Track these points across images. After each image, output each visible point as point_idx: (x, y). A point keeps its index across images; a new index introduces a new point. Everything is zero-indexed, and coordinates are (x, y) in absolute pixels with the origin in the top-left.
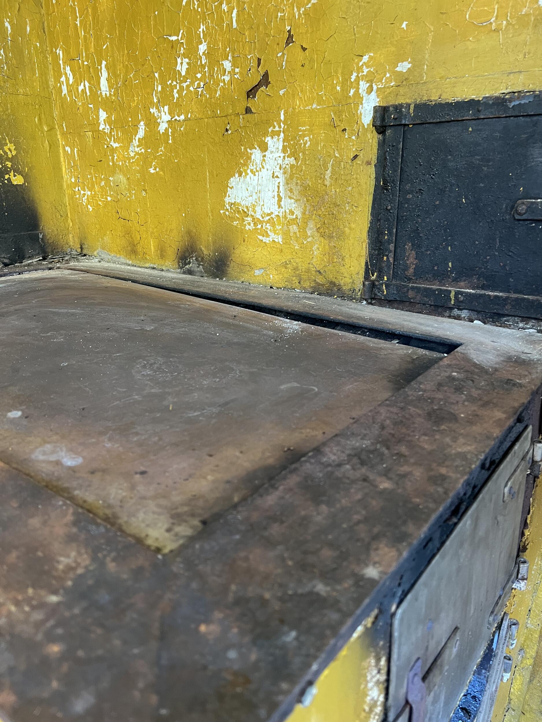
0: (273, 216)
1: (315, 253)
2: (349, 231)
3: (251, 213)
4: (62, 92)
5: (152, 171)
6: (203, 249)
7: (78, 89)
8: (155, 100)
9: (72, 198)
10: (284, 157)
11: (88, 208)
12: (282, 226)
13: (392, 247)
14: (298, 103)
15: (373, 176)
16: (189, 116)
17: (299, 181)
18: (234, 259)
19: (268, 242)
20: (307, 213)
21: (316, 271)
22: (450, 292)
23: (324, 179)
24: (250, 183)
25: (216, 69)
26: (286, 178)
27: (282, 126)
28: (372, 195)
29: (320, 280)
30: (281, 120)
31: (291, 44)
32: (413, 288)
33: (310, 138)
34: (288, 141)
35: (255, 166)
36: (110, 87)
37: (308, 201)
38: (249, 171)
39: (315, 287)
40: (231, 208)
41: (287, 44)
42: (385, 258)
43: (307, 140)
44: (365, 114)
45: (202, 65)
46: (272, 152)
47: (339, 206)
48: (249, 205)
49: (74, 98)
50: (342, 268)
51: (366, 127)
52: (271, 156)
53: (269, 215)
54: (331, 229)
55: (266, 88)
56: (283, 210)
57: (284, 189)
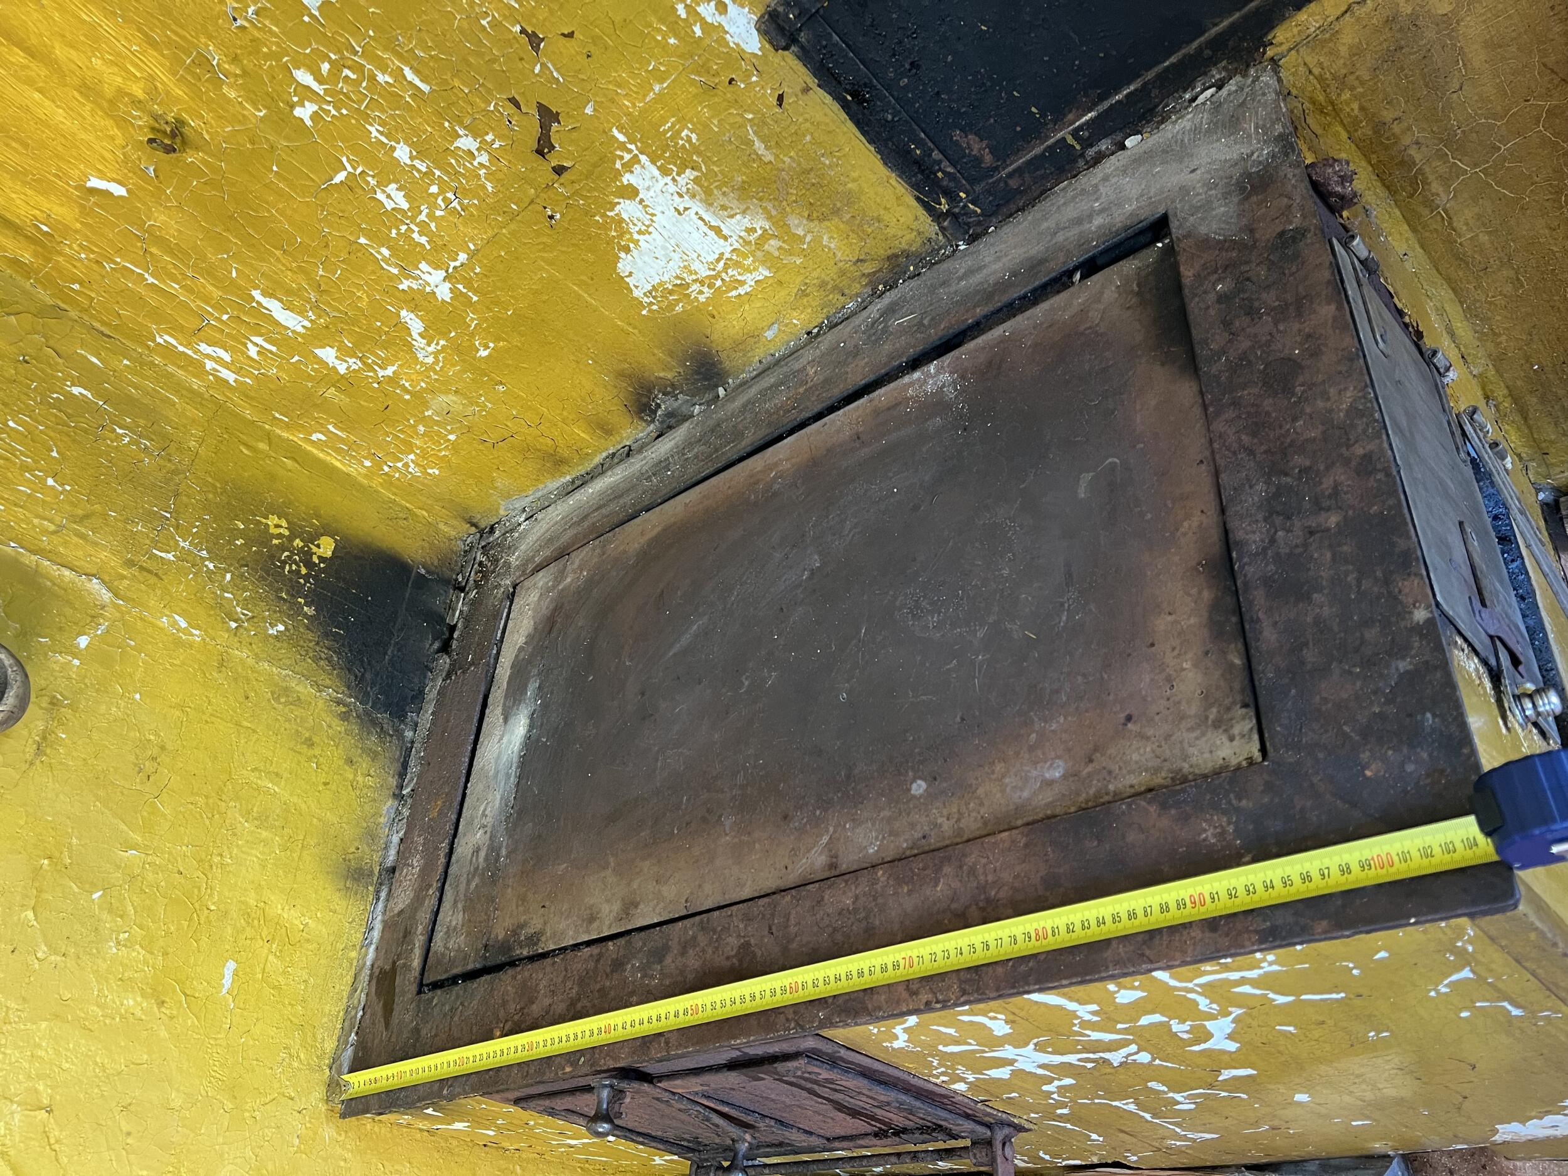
0: (727, 255)
1: (832, 246)
2: (856, 184)
3: (689, 279)
4: (227, 382)
5: (484, 353)
6: (662, 375)
7: (249, 357)
8: (395, 271)
9: (391, 483)
10: (674, 180)
11: (430, 475)
12: (753, 256)
13: (936, 155)
14: (627, 103)
15: (828, 99)
16: (472, 247)
17: (724, 189)
18: (719, 348)
19: (749, 290)
20: (774, 213)
21: (855, 263)
22: (1064, 139)
23: (759, 157)
24: (652, 248)
25: (453, 161)
26: (701, 200)
27: (632, 147)
28: (849, 121)
29: (868, 268)
30: (624, 143)
31: (542, 45)
32: (1010, 175)
33: (689, 129)
34: (659, 158)
35: (640, 224)
36: (301, 313)
37: (760, 199)
38: (636, 236)
39: (870, 282)
40: (654, 297)
41: (536, 48)
42: (940, 175)
43: (687, 136)
44: (743, 40)
45: (425, 173)
46: (648, 189)
47: (812, 169)
49: (256, 372)
50: (888, 230)
51: (760, 53)
52: (651, 193)
53: (718, 260)
54: (828, 202)
55: (559, 123)
56: (735, 238)
57: (710, 214)
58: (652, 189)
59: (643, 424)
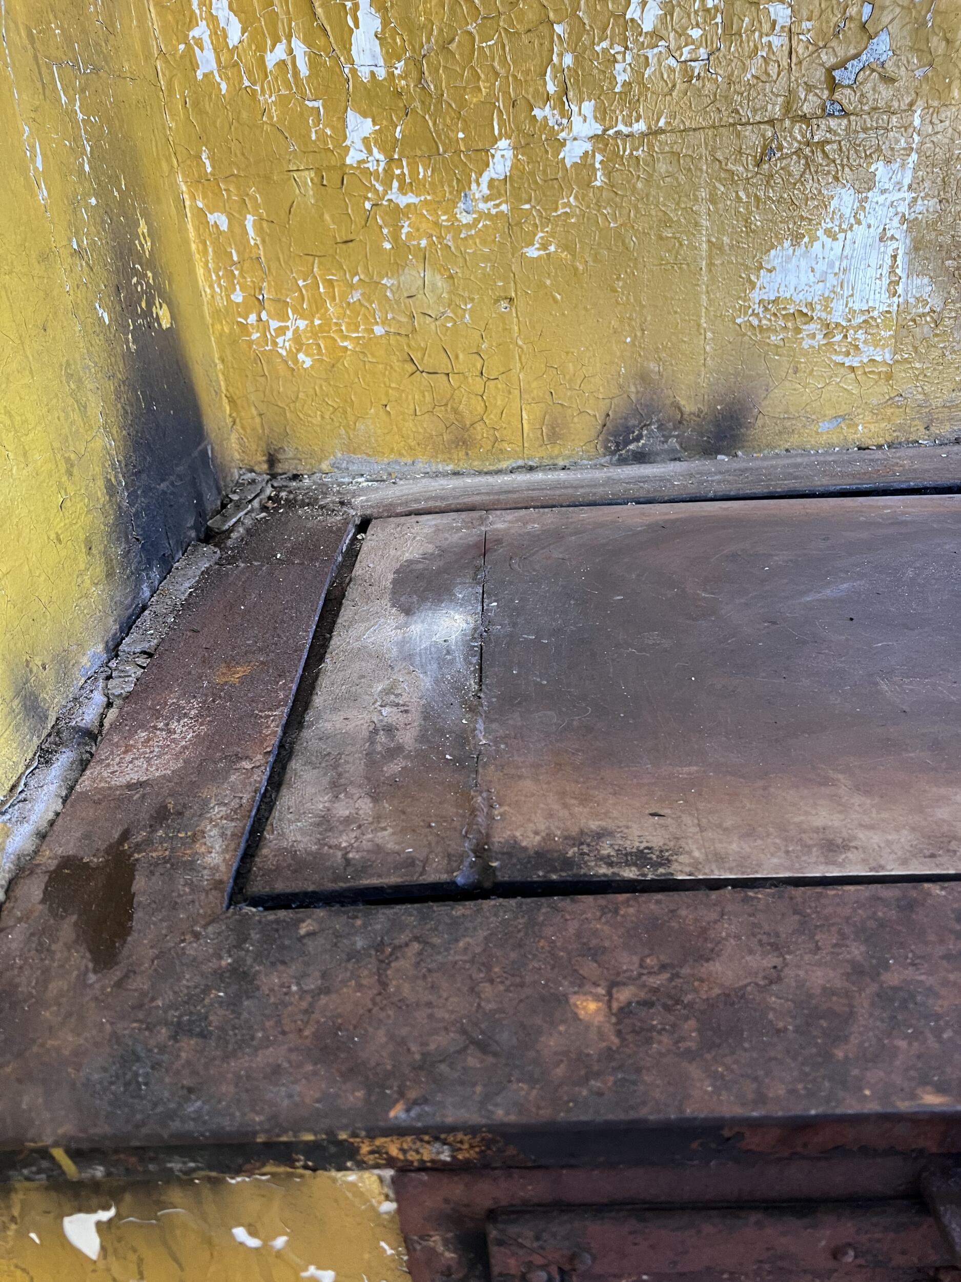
0: (875, 314)
3: (818, 314)
5: (533, 252)
6: (682, 402)
8: (551, 88)
10: (914, 200)
12: (896, 331)
16: (661, 123)
18: (765, 411)
19: (855, 364)
24: (820, 255)
25: (747, 21)
26: (913, 239)
27: (916, 138)
30: (914, 128)
34: (927, 168)
35: (837, 222)
36: (391, 56)
38: (820, 233)
40: (766, 310)
45: (707, 10)
48: (816, 299)
49: (247, 83)
56: (901, 300)
57: (906, 259)
58: (887, 195)
59: (601, 451)
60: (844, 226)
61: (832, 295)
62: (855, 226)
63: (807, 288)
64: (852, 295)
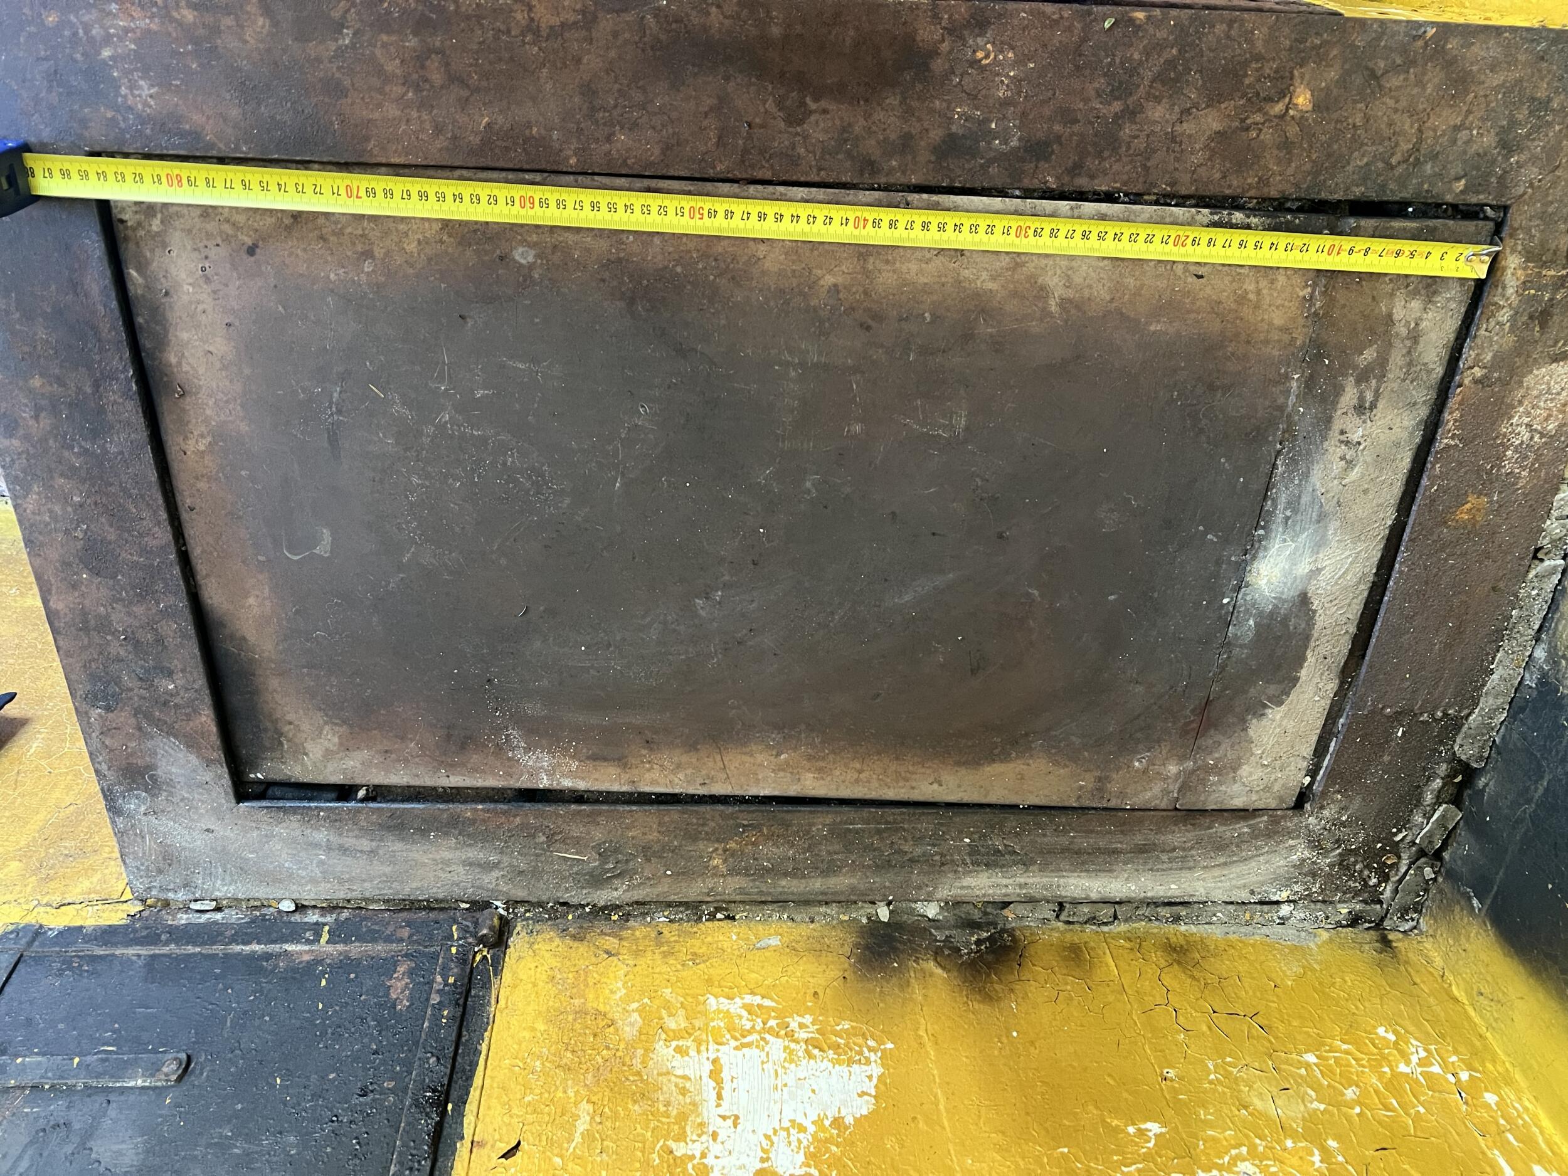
3: (800, 1047)
5: (1154, 1128)
9: (1473, 1053)
10: (703, 1155)
11: (1395, 1032)
12: (707, 1025)
13: (435, 999)
15: (468, 1120)
17: (662, 1109)
18: (843, 959)
19: (748, 997)
20: (640, 1052)
21: (617, 954)
22: (329, 942)
23: (594, 1114)
24: (807, 1105)
26: (699, 1115)
28: (475, 1084)
29: (611, 942)
32: (400, 941)
35: (793, 1139)
37: (639, 1073)
38: (812, 1129)
39: (622, 928)
40: (861, 1053)
42: (452, 981)
46: (742, 1167)
47: (558, 1067)
48: (805, 1062)
50: (554, 964)
52: (744, 1160)
53: (748, 1045)
54: (577, 1026)
56: (705, 1054)
57: (705, 1095)
58: (738, 1163)
59: (1018, 933)
60: (784, 1134)
61: (786, 1065)
62: (770, 1133)
63: (818, 1073)
64: (763, 1063)
